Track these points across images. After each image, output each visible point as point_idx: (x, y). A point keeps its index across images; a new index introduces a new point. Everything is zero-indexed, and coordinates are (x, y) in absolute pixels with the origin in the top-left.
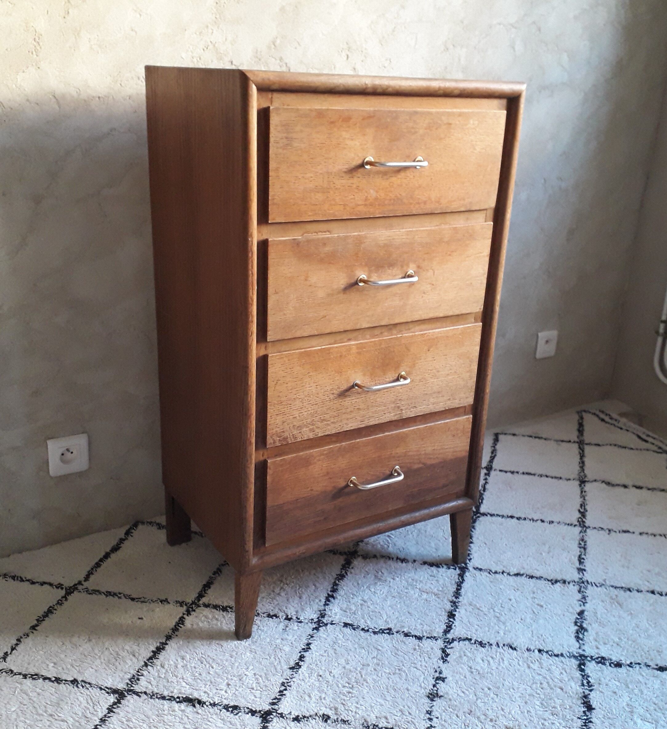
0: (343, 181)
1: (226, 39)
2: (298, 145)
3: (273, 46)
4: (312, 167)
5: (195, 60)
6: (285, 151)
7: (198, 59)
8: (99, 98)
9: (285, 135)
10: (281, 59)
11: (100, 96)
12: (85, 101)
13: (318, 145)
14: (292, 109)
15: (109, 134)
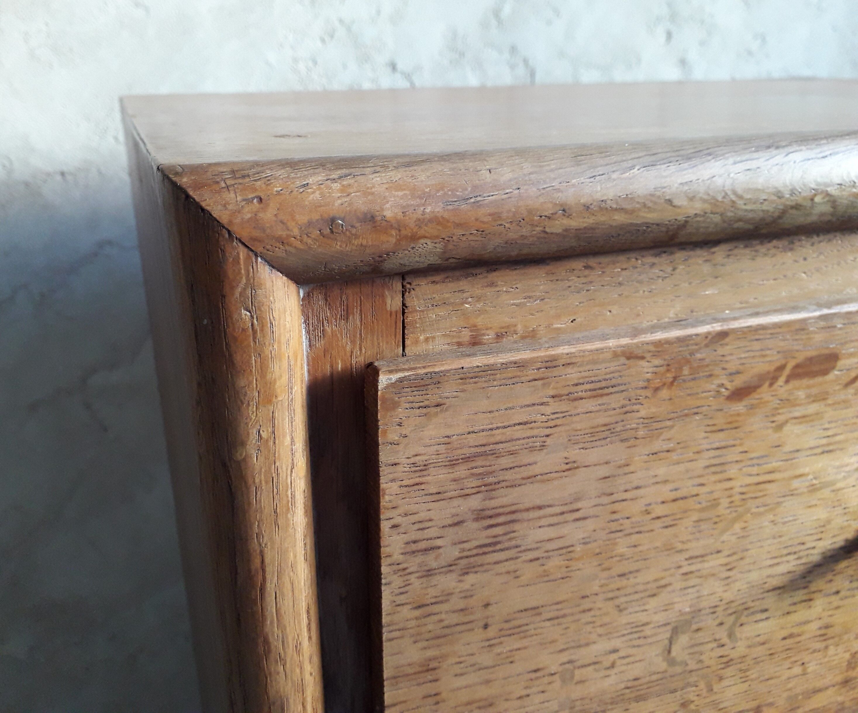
0: (761, 624)
1: (379, 12)
2: (551, 533)
3: (494, 22)
4: (620, 609)
5: (301, 66)
6: (471, 579)
7: (310, 64)
8: (63, 174)
9: (475, 502)
10: (513, 50)
11: (65, 169)
12: (27, 184)
13: (659, 510)
14: (520, 365)
15: (96, 255)
